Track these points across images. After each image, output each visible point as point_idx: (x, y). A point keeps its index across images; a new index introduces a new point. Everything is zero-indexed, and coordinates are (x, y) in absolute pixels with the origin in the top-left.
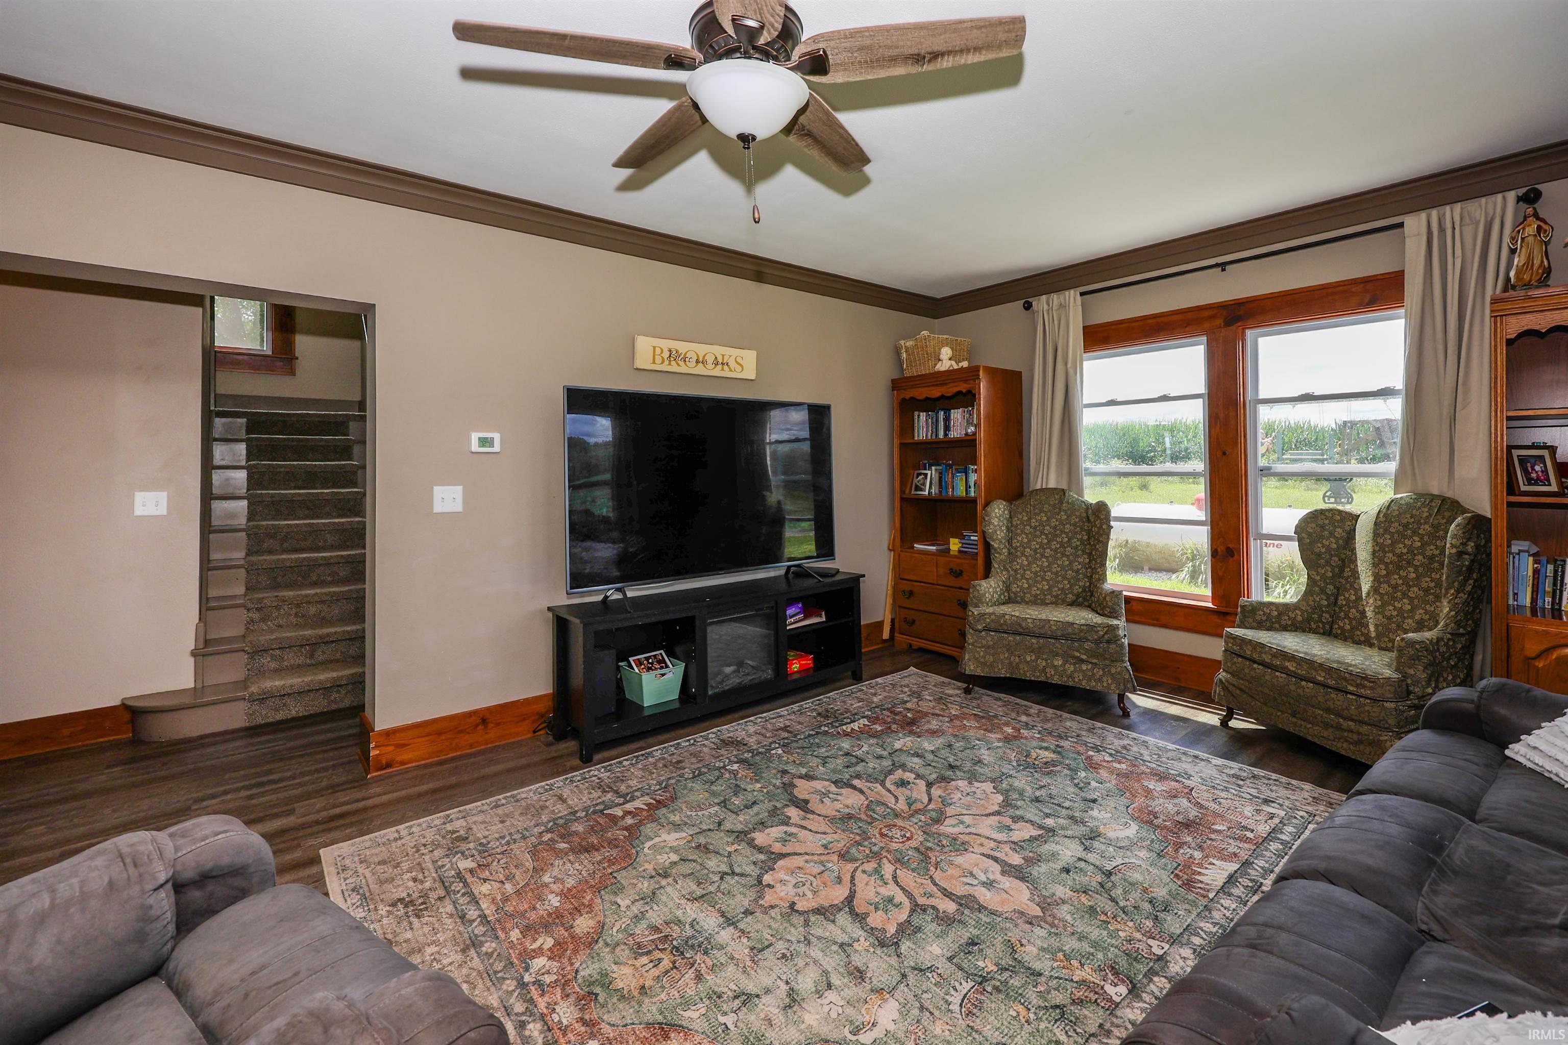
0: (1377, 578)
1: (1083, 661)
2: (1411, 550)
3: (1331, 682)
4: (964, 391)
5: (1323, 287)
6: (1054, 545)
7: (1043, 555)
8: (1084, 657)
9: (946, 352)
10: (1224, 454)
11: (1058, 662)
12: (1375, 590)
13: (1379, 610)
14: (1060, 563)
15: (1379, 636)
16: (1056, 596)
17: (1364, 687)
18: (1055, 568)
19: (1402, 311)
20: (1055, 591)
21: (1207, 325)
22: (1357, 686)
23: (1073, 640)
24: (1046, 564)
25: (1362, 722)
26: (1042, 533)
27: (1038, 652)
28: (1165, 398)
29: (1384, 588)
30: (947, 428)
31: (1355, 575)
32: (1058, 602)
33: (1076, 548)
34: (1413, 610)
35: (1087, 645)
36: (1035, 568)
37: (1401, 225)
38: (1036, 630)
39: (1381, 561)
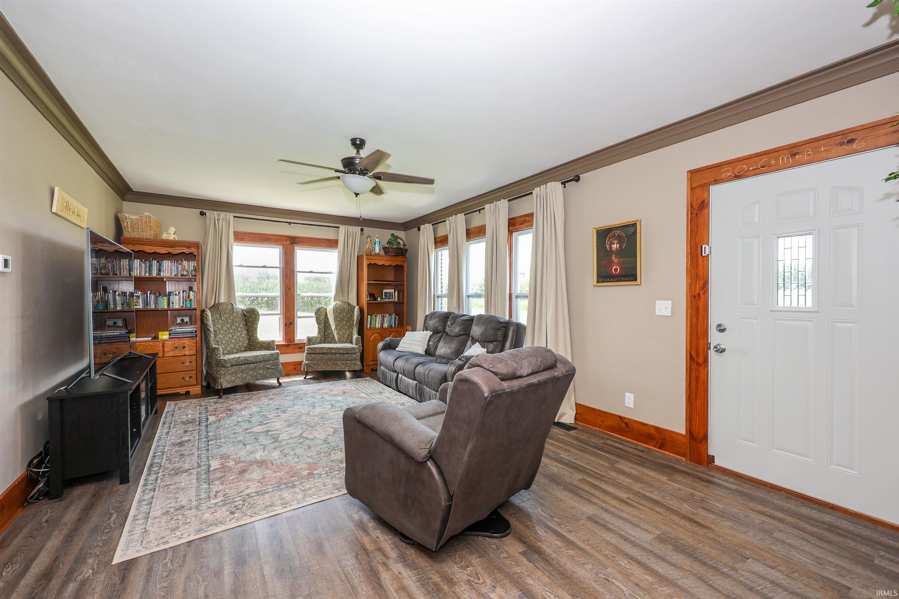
0: (336, 325)
1: (269, 368)
2: (344, 317)
3: (345, 352)
4: (187, 253)
5: (319, 239)
6: (233, 327)
7: (229, 333)
8: (270, 367)
9: (172, 230)
10: (290, 289)
11: (261, 372)
12: (336, 328)
13: (338, 334)
14: (237, 335)
15: (339, 341)
16: (238, 349)
17: (352, 351)
18: (235, 337)
19: (337, 251)
20: (237, 347)
21: (284, 243)
22: (351, 351)
23: (266, 361)
24: (231, 336)
25: (351, 360)
26: (227, 323)
27: (253, 370)
28: (264, 267)
29: (338, 327)
30: (159, 270)
31: (330, 325)
32: (241, 351)
33: (242, 328)
34: (346, 332)
35: (271, 362)
36: (226, 339)
37: (339, 227)
38: (254, 360)
39: (336, 320)
